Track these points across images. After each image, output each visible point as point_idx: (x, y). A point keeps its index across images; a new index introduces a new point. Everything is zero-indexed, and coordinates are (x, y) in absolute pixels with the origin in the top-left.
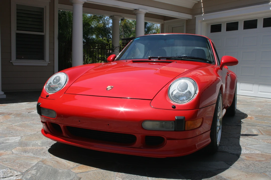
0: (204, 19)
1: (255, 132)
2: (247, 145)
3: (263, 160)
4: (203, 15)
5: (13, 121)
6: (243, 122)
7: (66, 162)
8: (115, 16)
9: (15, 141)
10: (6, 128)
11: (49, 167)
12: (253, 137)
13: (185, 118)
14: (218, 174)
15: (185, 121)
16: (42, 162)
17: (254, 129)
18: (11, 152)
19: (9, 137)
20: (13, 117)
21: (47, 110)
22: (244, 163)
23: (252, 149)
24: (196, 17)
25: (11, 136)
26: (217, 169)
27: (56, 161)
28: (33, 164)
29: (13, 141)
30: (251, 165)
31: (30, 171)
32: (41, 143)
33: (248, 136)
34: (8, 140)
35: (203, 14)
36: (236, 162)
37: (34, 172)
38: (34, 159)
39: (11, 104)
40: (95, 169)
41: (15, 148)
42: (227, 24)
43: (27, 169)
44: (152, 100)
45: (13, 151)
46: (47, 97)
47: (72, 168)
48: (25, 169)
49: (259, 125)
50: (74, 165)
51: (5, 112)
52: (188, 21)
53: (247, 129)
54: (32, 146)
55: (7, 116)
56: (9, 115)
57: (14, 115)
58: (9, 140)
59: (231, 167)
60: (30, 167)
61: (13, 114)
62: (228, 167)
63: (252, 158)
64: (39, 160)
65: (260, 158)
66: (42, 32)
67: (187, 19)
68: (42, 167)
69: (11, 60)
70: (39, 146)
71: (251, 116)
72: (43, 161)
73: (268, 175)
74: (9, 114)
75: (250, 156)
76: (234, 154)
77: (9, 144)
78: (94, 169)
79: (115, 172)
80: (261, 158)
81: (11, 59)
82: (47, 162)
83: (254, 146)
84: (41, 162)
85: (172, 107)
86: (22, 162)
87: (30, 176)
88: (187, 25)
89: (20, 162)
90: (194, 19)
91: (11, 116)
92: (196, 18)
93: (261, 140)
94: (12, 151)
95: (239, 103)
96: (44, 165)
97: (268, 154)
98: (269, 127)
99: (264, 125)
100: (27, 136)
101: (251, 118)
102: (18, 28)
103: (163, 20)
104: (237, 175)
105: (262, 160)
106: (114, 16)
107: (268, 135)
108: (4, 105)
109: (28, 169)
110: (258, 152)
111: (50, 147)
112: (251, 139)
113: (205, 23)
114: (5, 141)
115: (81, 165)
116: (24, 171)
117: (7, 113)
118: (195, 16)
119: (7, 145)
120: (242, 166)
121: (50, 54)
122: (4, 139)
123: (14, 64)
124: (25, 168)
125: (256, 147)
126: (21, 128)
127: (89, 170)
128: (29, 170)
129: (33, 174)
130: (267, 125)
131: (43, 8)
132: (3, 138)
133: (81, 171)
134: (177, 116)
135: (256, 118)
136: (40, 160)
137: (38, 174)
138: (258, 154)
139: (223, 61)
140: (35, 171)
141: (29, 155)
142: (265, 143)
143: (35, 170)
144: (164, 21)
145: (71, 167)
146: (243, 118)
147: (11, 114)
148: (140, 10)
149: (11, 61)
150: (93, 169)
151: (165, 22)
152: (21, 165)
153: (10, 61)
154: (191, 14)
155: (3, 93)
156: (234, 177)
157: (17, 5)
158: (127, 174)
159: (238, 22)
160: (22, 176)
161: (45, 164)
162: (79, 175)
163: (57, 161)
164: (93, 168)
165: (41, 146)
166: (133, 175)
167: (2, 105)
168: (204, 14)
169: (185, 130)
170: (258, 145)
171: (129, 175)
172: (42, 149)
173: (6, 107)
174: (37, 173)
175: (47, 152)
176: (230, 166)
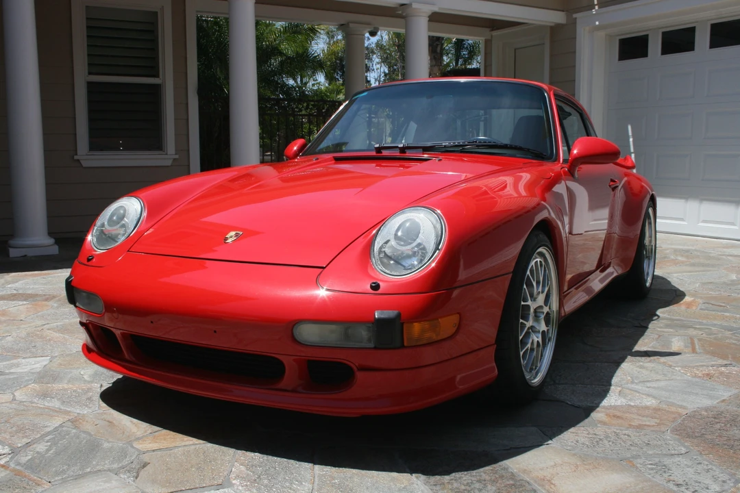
0: (597, 23)
1: (676, 345)
2: (632, 382)
3: (649, 426)
4: (596, 11)
5: (49, 318)
6: (659, 317)
7: (130, 423)
8: (351, 25)
9: (33, 369)
10: (24, 337)
11: (83, 435)
12: (663, 359)
13: (399, 315)
14: (502, 460)
15: (402, 324)
16: (72, 422)
17: (678, 335)
18: (12, 396)
19: (24, 358)
20: (55, 305)
21: (84, 294)
22: (592, 432)
23: (639, 393)
24: (576, 18)
25: (29, 355)
26: (509, 448)
27: (108, 421)
28: (50, 426)
29: (26, 369)
30: (607, 437)
31: (35, 446)
32: (93, 373)
33: (649, 356)
34: (18, 365)
35: (597, 8)
36: (572, 430)
37: (41, 447)
38: (58, 416)
39: (64, 269)
40: (195, 441)
41: (25, 386)
42: (664, 33)
43: (30, 440)
44: (325, 268)
45: (17, 394)
46: (89, 260)
47: (138, 439)
48: (26, 440)
49: (701, 324)
50: (146, 432)
51: (41, 293)
52: (555, 30)
53: (659, 336)
54: (66, 382)
55: (40, 303)
56: (47, 300)
57: (59, 300)
58: (18, 367)
59: (550, 442)
60: (39, 435)
61: (57, 298)
62: (540, 444)
63: (622, 418)
64: (67, 417)
65: (645, 419)
66: (157, 76)
67: (552, 25)
68: (68, 434)
69: (76, 154)
70: (85, 381)
71: (693, 299)
72: (75, 422)
73: (638, 465)
74: (48, 296)
75: (618, 414)
76: (578, 407)
77: (15, 376)
78: (191, 443)
79: (239, 451)
80: (649, 419)
81: (76, 150)
82: (84, 423)
83: (648, 384)
84: (70, 423)
85: (372, 287)
86: (26, 422)
87: (30, 457)
88: (552, 41)
89: (20, 423)
90: (573, 24)
91: (51, 303)
92: (578, 21)
93: (680, 368)
94: (13, 394)
95: (684, 259)
96: (74, 431)
97: (673, 409)
98: (725, 330)
99: (714, 325)
100: (67, 355)
101: (689, 305)
102: (93, 68)
103: (488, 30)
104: (553, 464)
105: (648, 423)
106: (348, 23)
107: (707, 352)
108: (45, 274)
109: (32, 440)
110: (650, 402)
111: (111, 385)
112: (653, 365)
113: (602, 34)
114: (9, 369)
115: (165, 431)
116: (19, 445)
117: (45, 295)
118: (575, 16)
119: (10, 379)
120: (582, 440)
121: (176, 135)
122: (7, 363)
123: (85, 164)
124: (26, 437)
125: (654, 388)
126: (62, 335)
127: (177, 444)
128: (34, 441)
129: (38, 453)
130: (725, 324)
131: (156, 13)
132: (9, 360)
133: (155, 446)
134: (379, 311)
135: (704, 303)
136: (70, 418)
137: (51, 452)
138: (647, 408)
139: (575, 152)
140: (46, 444)
141: (50, 404)
142: (688, 376)
143: (47, 442)
144: (492, 30)
145: (137, 437)
146: (667, 304)
147: (54, 297)
148: (415, 5)
149: (76, 157)
150: (187, 443)
151: (495, 33)
152: (21, 430)
153: (73, 157)
154: (563, 11)
155: (51, 241)
156: (541, 469)
157: (87, 7)
158: (265, 457)
159: (695, 27)
160: (10, 456)
161: (78, 428)
162: (146, 458)
163: (111, 420)
164: (188, 440)
165: (89, 382)
166: (279, 459)
167: (41, 275)
168: (599, 8)
169: (403, 346)
170: (662, 384)
171: (270, 457)
172: (89, 390)
173: (50, 278)
174: (48, 450)
175: (97, 397)
176: (548, 441)
